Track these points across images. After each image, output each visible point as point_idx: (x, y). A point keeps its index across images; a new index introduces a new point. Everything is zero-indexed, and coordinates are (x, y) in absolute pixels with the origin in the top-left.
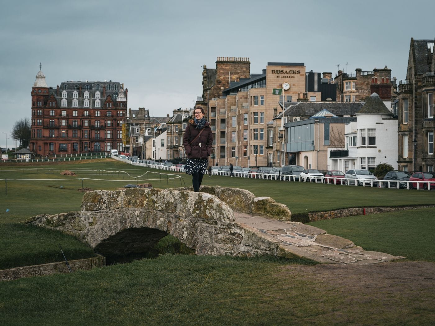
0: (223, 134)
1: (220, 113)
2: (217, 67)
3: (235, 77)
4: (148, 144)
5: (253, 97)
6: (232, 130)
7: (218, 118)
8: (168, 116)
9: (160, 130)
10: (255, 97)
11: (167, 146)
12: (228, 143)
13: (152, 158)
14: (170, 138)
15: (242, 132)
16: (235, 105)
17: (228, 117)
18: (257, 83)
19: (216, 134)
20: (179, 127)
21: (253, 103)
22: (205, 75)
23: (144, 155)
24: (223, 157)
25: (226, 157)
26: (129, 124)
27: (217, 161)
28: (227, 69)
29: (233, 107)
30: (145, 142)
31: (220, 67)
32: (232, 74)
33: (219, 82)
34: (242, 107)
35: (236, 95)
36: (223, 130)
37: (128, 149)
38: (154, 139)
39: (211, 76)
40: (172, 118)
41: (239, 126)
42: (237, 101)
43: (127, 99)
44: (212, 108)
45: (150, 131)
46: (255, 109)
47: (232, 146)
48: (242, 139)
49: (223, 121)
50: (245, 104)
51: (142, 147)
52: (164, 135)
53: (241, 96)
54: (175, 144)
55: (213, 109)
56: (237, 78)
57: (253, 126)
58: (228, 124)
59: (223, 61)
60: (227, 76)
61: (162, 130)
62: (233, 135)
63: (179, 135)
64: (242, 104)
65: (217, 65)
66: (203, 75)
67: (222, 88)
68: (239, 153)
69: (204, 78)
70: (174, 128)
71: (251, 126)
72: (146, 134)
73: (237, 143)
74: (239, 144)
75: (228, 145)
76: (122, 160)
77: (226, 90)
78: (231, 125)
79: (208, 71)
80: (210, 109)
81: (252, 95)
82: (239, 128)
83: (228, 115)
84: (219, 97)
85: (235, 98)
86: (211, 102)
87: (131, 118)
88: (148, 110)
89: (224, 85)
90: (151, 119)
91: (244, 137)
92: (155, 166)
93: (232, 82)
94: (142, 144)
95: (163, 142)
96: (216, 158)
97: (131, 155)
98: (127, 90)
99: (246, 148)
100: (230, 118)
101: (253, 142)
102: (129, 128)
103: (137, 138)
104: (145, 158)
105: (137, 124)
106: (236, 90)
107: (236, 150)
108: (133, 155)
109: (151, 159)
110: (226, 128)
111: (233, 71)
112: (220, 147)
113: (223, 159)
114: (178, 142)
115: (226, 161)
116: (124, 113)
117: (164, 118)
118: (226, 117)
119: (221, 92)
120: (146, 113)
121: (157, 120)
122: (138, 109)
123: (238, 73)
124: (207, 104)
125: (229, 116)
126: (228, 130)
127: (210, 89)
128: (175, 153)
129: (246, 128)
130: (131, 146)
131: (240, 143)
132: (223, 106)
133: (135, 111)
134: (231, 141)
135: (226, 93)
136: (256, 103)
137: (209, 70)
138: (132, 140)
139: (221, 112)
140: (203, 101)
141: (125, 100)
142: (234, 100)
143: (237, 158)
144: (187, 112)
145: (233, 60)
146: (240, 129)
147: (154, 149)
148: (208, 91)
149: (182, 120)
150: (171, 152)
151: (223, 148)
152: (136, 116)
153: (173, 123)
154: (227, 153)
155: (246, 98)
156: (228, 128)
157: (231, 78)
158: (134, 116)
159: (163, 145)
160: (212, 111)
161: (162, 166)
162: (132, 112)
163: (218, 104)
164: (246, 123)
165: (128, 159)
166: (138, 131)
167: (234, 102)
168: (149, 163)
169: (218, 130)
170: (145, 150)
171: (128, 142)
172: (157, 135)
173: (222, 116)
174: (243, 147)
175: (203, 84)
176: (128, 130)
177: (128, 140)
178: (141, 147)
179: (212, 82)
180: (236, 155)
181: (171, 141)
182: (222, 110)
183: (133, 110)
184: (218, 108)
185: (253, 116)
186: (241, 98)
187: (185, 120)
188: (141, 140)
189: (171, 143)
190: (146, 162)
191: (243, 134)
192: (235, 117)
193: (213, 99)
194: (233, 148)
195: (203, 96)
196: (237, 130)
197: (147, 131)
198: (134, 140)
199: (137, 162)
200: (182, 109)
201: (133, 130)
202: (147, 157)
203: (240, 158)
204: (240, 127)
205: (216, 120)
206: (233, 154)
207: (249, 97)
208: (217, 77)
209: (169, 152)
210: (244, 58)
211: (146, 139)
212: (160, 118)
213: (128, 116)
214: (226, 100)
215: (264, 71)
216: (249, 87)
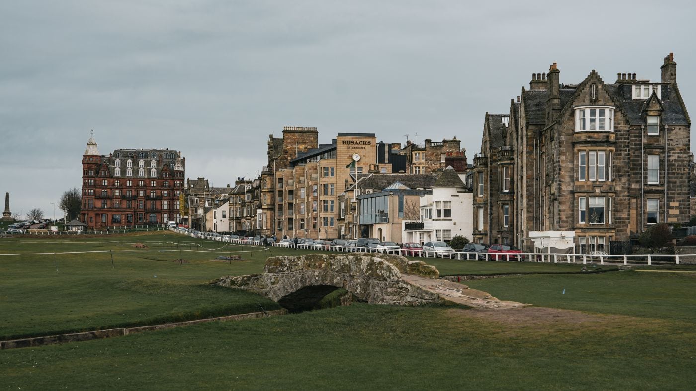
0: (291, 205)
1: (287, 184)
2: (284, 137)
3: (302, 147)
4: (209, 216)
5: (323, 169)
6: (301, 202)
7: (285, 189)
8: (228, 186)
9: (222, 201)
10: (324, 168)
11: (229, 217)
12: (296, 215)
13: (214, 230)
14: (232, 209)
15: (311, 204)
16: (303, 176)
17: (296, 189)
18: (326, 154)
19: (284, 205)
20: (242, 198)
21: (323, 174)
22: (272, 144)
23: (204, 226)
24: (291, 229)
25: (294, 230)
26: (187, 195)
27: (285, 233)
28: (294, 139)
29: (302, 179)
30: (205, 213)
31: (287, 137)
32: (299, 143)
33: (286, 152)
34: (311, 178)
35: (305, 166)
36: (291, 202)
37: (186, 220)
38: (216, 211)
39: (277, 146)
40: (234, 188)
41: (308, 198)
42: (305, 172)
43: (184, 168)
44: (279, 179)
45: (210, 202)
46: (324, 180)
47: (300, 218)
48: (311, 211)
49: (291, 192)
50: (314, 176)
51: (203, 219)
52: (226, 207)
53: (310, 167)
54: (238, 215)
55: (281, 179)
56: (305, 149)
57: (323, 198)
58: (296, 196)
59: (291, 131)
60: (294, 146)
61: (225, 201)
62: (302, 207)
63: (242, 206)
64: (311, 176)
65: (283, 135)
66: (268, 145)
67: (289, 158)
68: (308, 225)
69: (270, 148)
70: (237, 199)
71: (321, 197)
72: (207, 205)
73: (306, 215)
74: (308, 215)
75: (296, 217)
76: (181, 232)
77: (292, 161)
78: (300, 197)
79: (275, 141)
80: (277, 180)
81: (322, 166)
82: (308, 200)
83: (296, 186)
84: (286, 168)
85: (304, 169)
86: (278, 173)
87: (189, 188)
88: (208, 180)
89: (291, 155)
90: (211, 189)
91: (314, 209)
92: (219, 238)
93: (300, 152)
94: (202, 216)
95: (224, 213)
96: (284, 230)
97: (190, 227)
98: (184, 158)
99: (315, 220)
100: (299, 189)
101: (323, 214)
102: (188, 199)
103: (196, 210)
104: (205, 230)
105: (196, 195)
106: (304, 161)
107: (305, 222)
108: (192, 227)
109: (212, 231)
110: (294, 200)
111: (301, 141)
112: (288, 219)
113: (291, 231)
114: (241, 213)
115: (294, 233)
116: (182, 182)
117: (224, 189)
118: (295, 188)
119: (288, 163)
120: (206, 183)
121: (217, 191)
122: (197, 179)
123: (306, 143)
124: (274, 174)
125: (298, 187)
126: (296, 202)
127: (276, 159)
128: (238, 225)
129: (316, 200)
130: (190, 217)
131: (310, 214)
132: (290, 177)
133: (194, 180)
134: (300, 213)
135: (294, 164)
136: (326, 174)
137: (275, 139)
138: (190, 212)
139: (289, 183)
140: (269, 171)
141: (183, 170)
142: (302, 170)
143: (307, 230)
144: (250, 182)
145: (300, 129)
146: (310, 200)
147: (215, 221)
148: (275, 161)
149: (245, 191)
150: (233, 224)
151: (291, 220)
152: (195, 186)
153: (236, 194)
154: (296, 225)
155: (316, 169)
156: (296, 199)
157: (298, 148)
158: (192, 186)
159: (224, 217)
160: (279, 182)
161: (226, 238)
162: (190, 182)
163: (286, 175)
164: (316, 194)
165: (188, 231)
166: (197, 202)
167: (302, 172)
168: (212, 235)
169: (285, 202)
170: (206, 222)
171: (186, 214)
172: (218, 206)
173: (290, 187)
174: (313, 219)
175: (269, 153)
176: (186, 201)
177: (186, 211)
178: (201, 218)
179: (278, 152)
180: (305, 227)
181: (233, 213)
182: (290, 181)
183: (191, 180)
184: (286, 179)
185: (323, 187)
186: (310, 169)
187: (248, 191)
188: (200, 212)
189: (233, 215)
190: (209, 235)
191: (313, 205)
192: (304, 189)
193: (280, 170)
194: (302, 220)
195: (269, 166)
196: (306, 201)
197: (207, 202)
198: (192, 211)
199: (199, 235)
200: (244, 179)
201: (192, 200)
202: (208, 229)
203: (310, 231)
204: (310, 198)
205: (284, 190)
206: (302, 227)
207: (318, 168)
208: (284, 147)
209: (231, 224)
210: (312, 128)
211: (206, 211)
212: (219, 188)
213: (186, 185)
214: (294, 171)
215: (334, 141)
216: (318, 157)
